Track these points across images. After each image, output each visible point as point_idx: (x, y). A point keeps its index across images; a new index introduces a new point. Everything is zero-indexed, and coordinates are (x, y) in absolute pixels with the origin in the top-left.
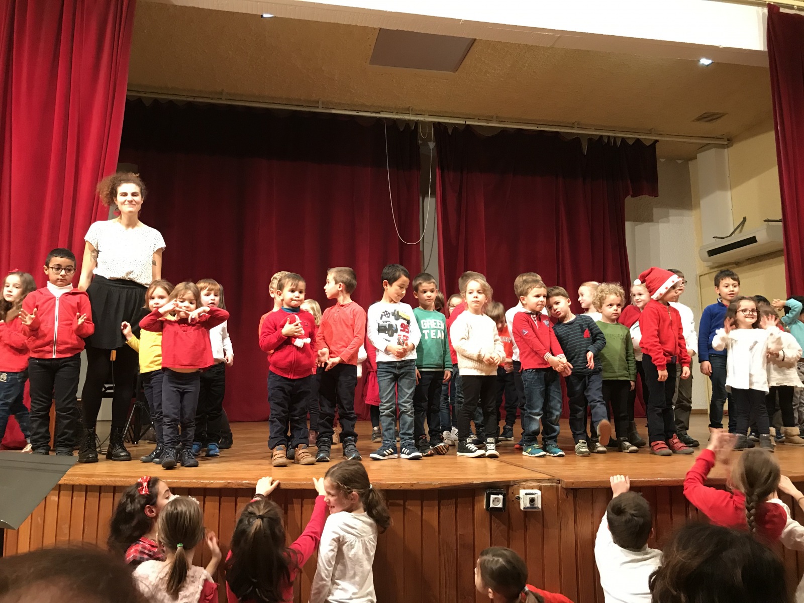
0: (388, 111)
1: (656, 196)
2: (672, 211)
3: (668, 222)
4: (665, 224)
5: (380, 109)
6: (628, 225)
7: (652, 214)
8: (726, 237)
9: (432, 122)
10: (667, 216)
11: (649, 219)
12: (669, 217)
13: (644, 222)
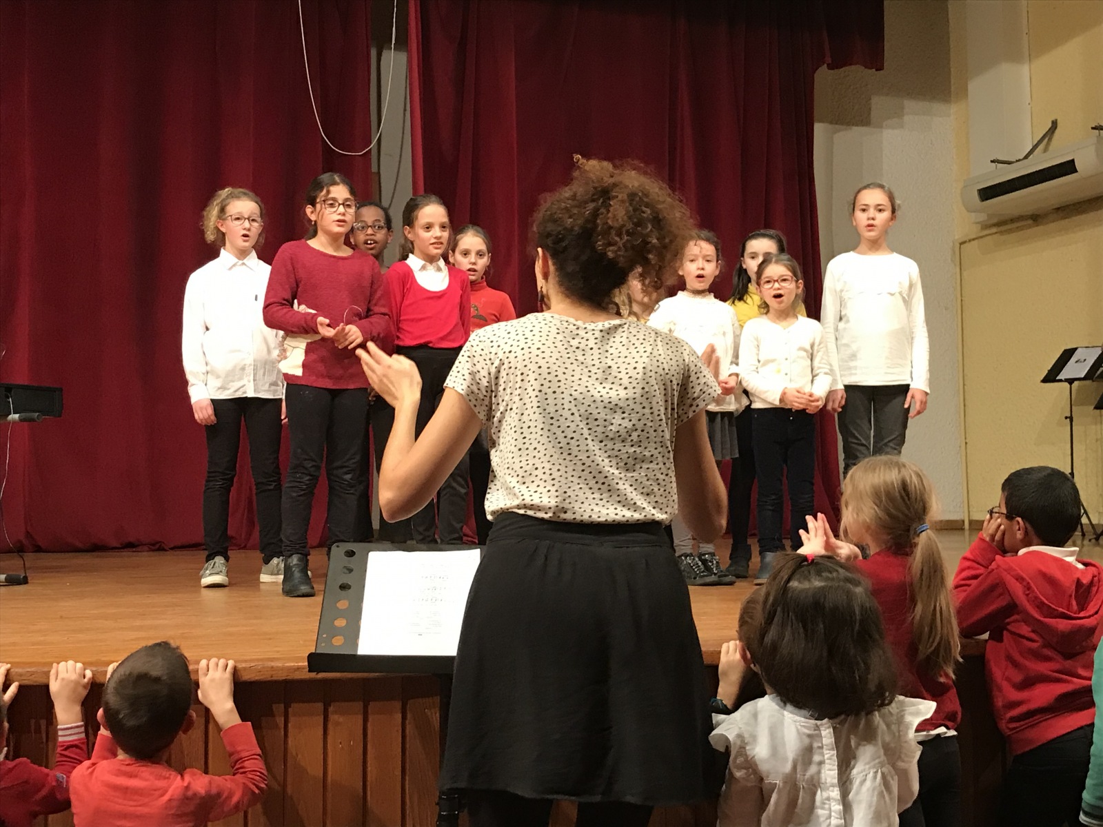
1: (880, 70)
2: (909, 104)
3: (902, 127)
4: (896, 131)
6: (819, 129)
7: (870, 108)
8: (1017, 161)
10: (899, 113)
11: (862, 118)
12: (903, 116)
13: (853, 125)
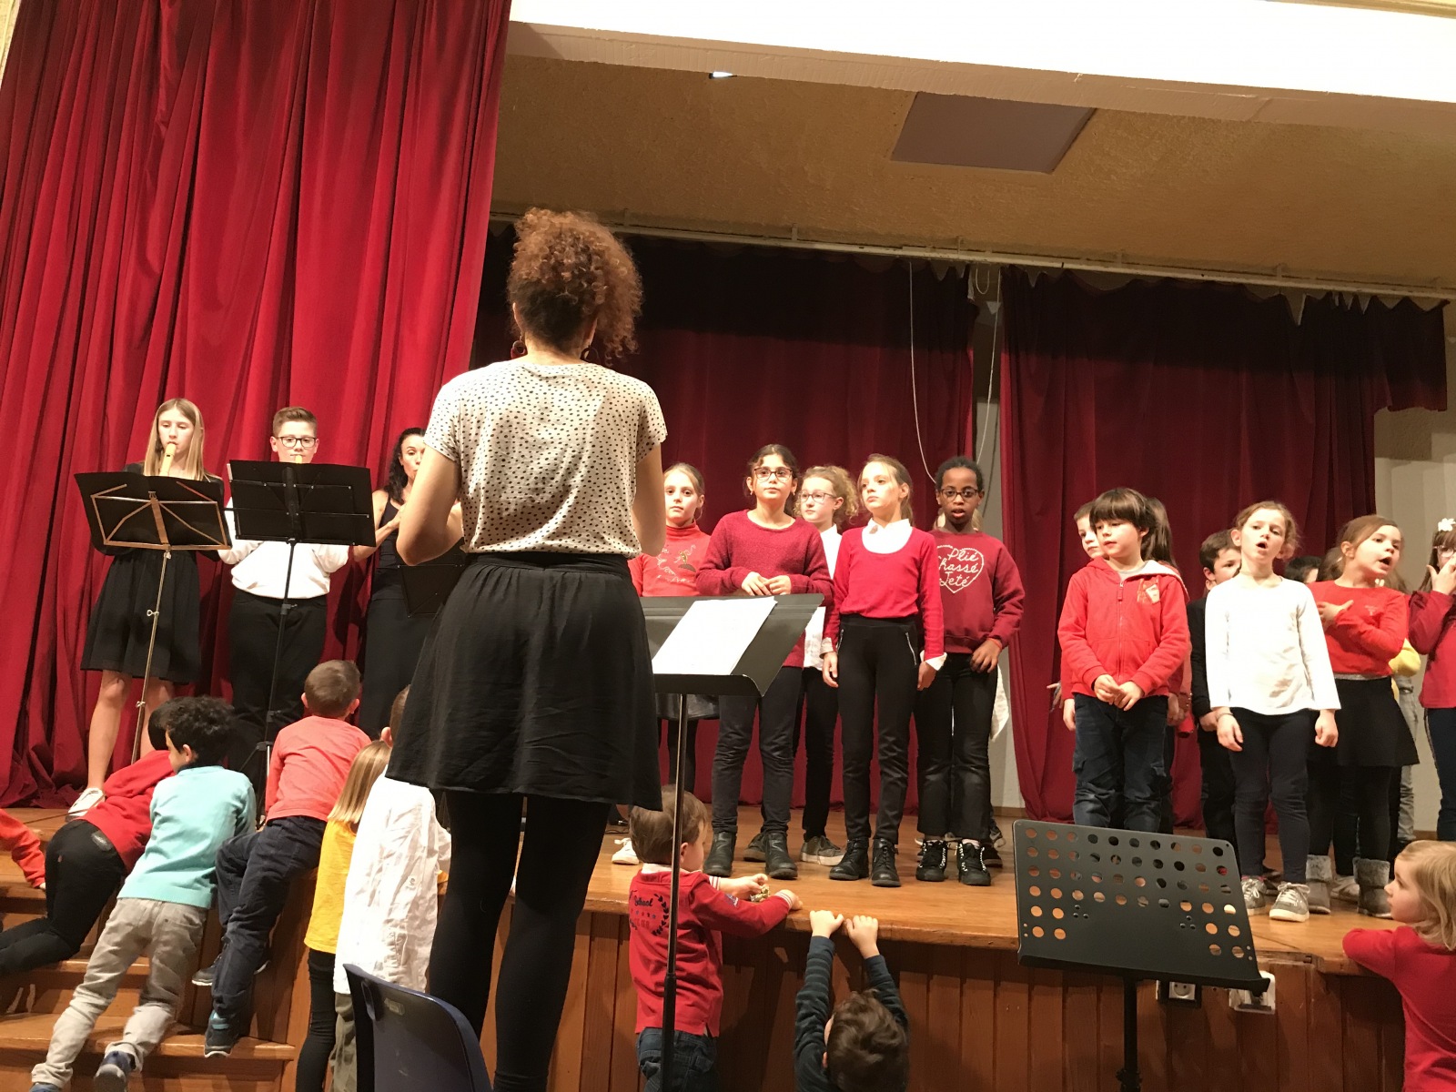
0: (916, 244)
1: (1444, 409)
5: (902, 242)
6: (1380, 464)
9: (998, 264)
11: (1423, 453)
13: (1414, 459)
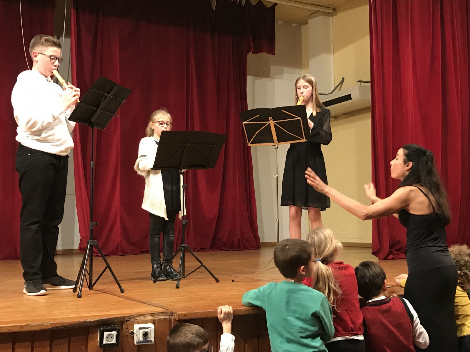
1: (274, 54)
2: (286, 69)
3: (283, 78)
4: (280, 80)
6: (249, 79)
7: (270, 70)
8: (328, 94)
10: (282, 73)
11: (267, 75)
13: (263, 77)
